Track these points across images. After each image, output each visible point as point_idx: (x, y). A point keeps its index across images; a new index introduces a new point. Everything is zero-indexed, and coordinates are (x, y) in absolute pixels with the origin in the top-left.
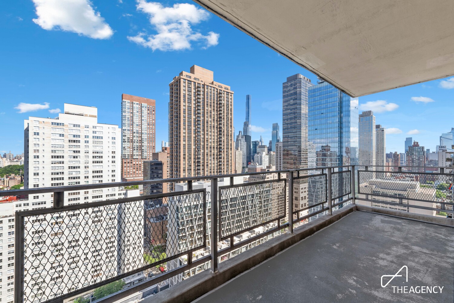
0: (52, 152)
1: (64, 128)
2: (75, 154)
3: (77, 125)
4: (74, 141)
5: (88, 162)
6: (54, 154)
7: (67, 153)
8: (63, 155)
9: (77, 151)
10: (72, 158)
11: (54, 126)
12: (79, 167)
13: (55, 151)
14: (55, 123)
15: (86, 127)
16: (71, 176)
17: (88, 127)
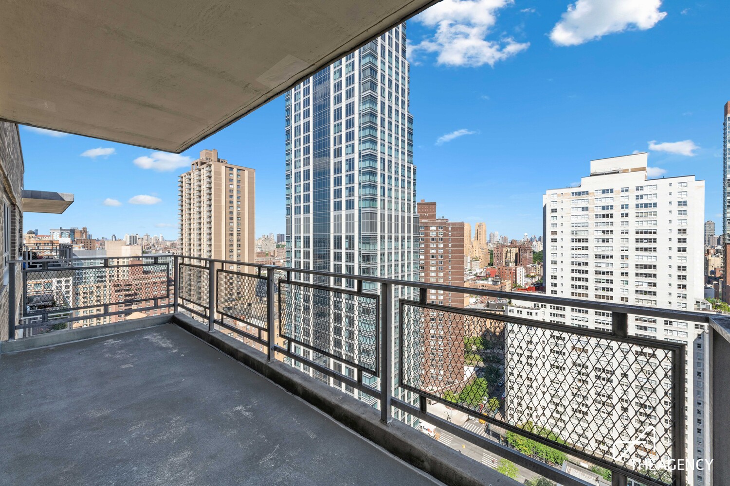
0: (573, 234)
1: (589, 197)
2: (606, 236)
3: (608, 190)
4: (604, 216)
5: (627, 249)
6: (574, 237)
7: (593, 234)
8: (586, 238)
9: (608, 231)
10: (600, 242)
11: (575, 197)
12: (612, 257)
13: (576, 233)
14: (576, 193)
15: (623, 191)
16: (598, 269)
17: (627, 191)
